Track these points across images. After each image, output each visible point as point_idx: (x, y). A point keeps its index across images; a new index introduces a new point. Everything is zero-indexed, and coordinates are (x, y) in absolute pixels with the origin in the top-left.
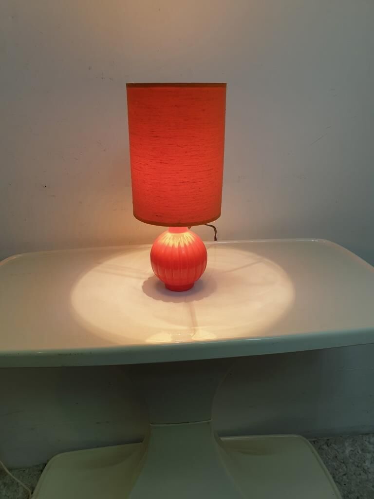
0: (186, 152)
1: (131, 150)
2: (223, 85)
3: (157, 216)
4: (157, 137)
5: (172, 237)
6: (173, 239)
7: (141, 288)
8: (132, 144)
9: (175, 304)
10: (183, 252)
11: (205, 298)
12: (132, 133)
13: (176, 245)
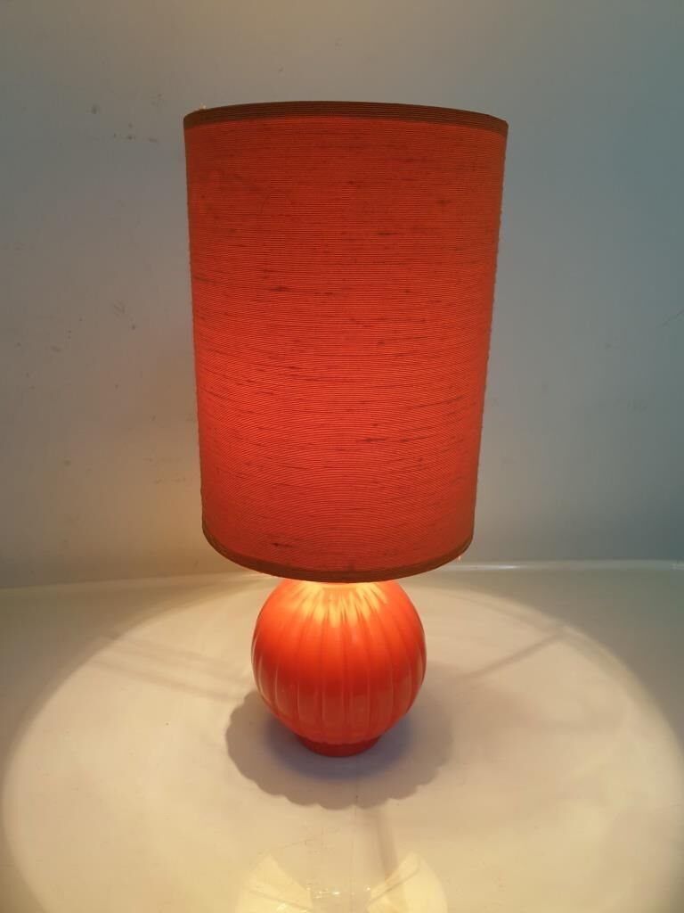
0: (381, 343)
1: (198, 335)
2: (499, 127)
3: (276, 545)
4: (281, 289)
5: (321, 596)
6: (326, 601)
7: (221, 741)
8: (201, 313)
9: (325, 810)
10: (356, 638)
11: (420, 788)
12: (200, 278)
13: (335, 619)
